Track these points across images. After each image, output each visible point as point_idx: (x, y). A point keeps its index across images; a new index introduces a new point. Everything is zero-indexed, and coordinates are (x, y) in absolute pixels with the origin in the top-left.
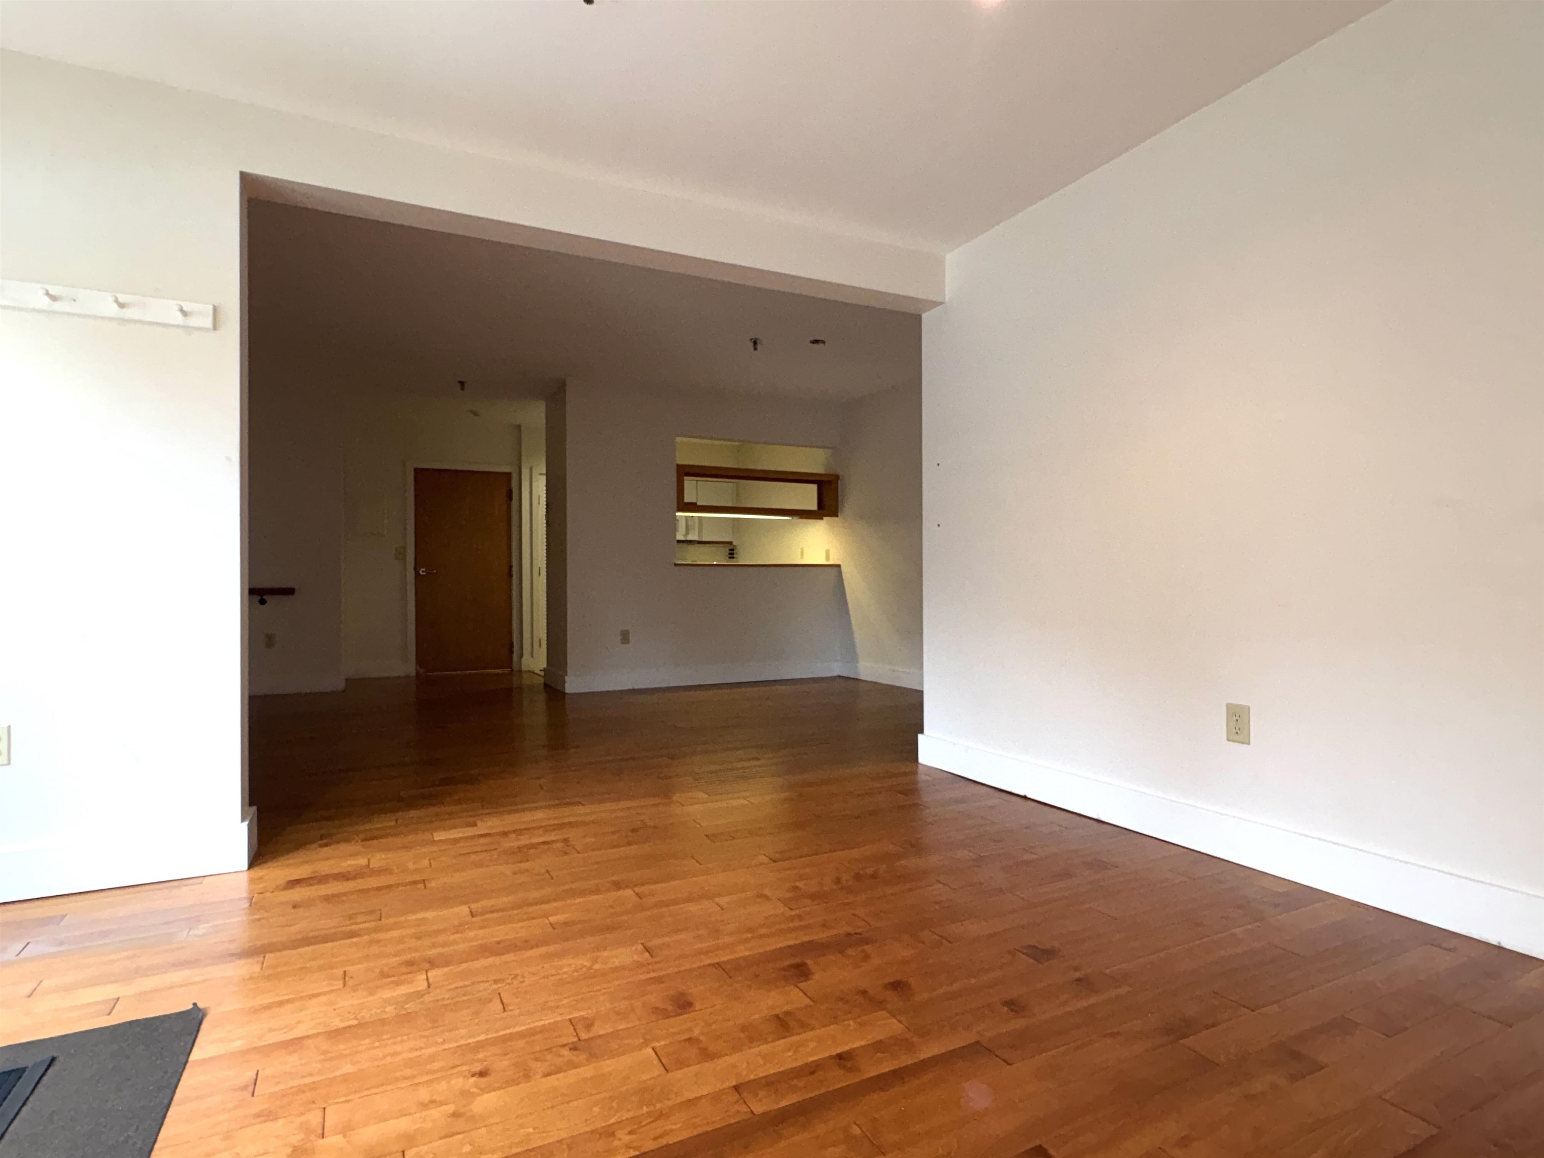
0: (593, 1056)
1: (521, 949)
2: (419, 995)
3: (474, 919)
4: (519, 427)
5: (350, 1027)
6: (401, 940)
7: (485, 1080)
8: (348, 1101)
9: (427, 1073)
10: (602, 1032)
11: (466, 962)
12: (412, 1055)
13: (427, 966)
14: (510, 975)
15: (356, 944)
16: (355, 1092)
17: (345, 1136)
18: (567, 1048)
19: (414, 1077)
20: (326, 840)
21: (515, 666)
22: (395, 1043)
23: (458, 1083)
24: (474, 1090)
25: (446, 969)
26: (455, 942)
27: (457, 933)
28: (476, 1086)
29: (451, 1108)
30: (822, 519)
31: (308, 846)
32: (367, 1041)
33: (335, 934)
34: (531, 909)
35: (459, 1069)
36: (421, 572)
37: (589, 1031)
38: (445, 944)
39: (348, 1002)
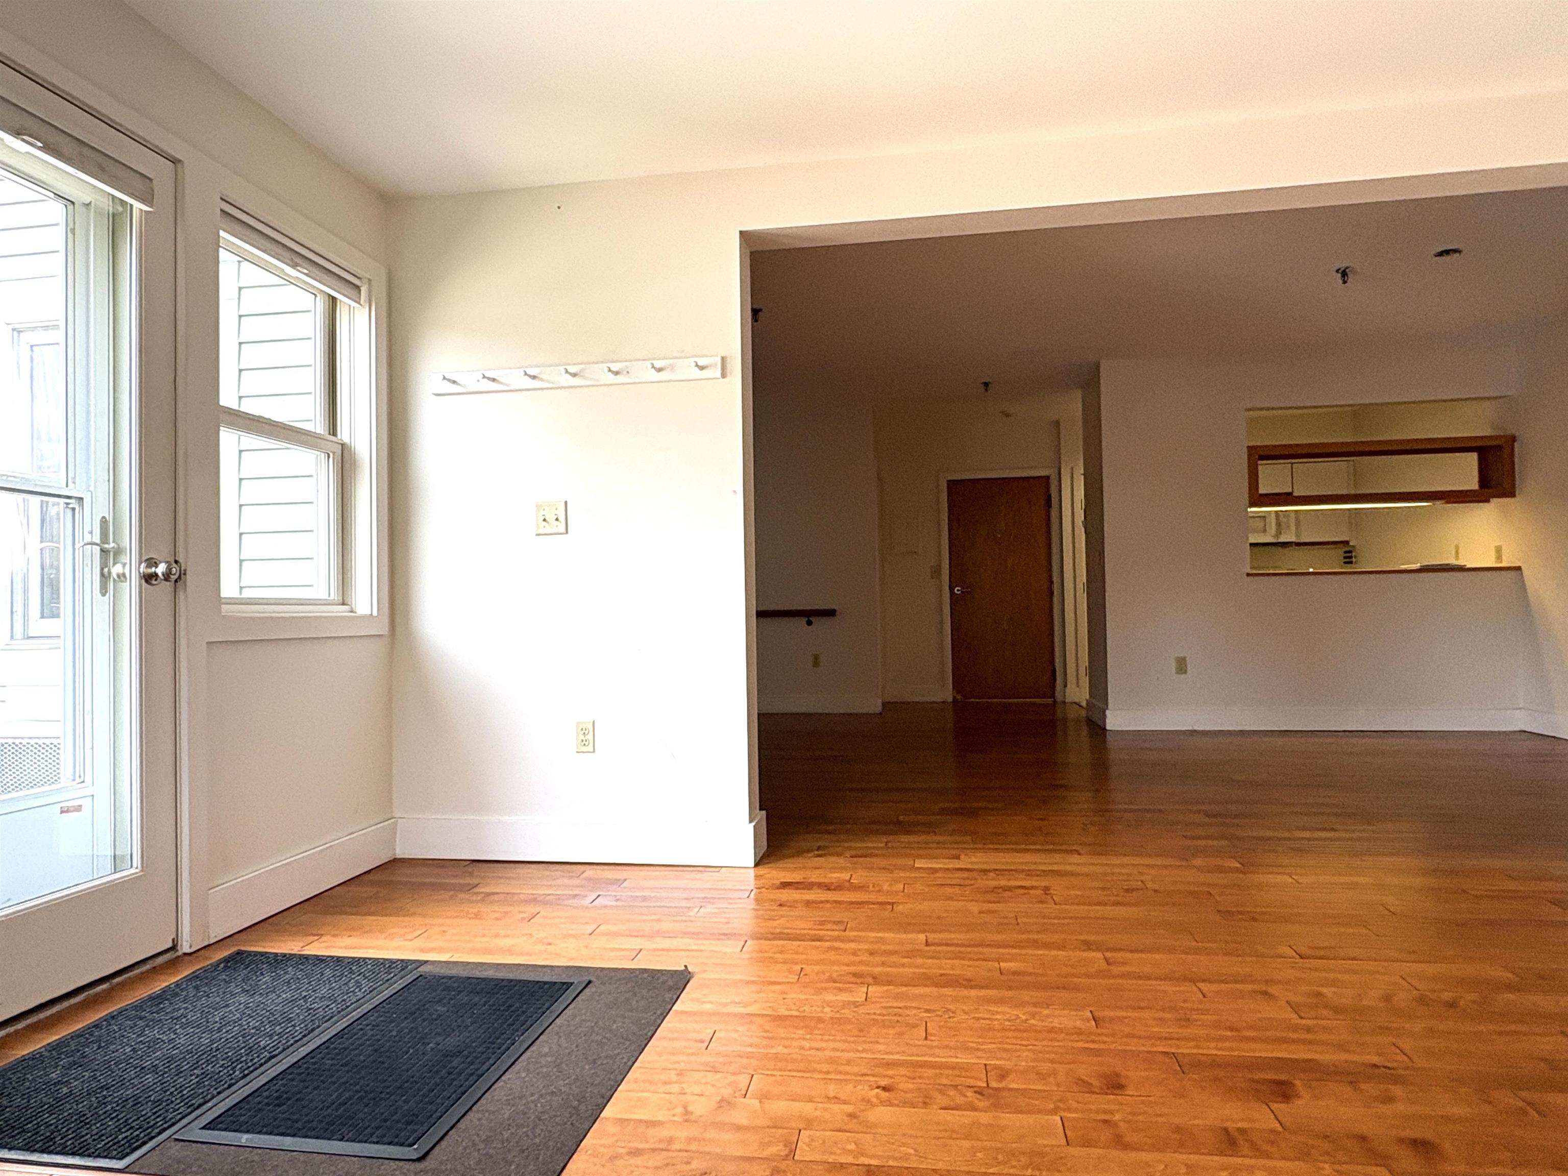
0: (997, 1106)
1: (961, 985)
2: (856, 1005)
3: (928, 948)
4: (1057, 423)
5: (791, 1016)
6: (854, 953)
7: (887, 1094)
8: (772, 1075)
9: (841, 1073)
10: (1013, 1086)
11: (906, 986)
12: (832, 1054)
13: (870, 980)
14: (942, 1008)
15: (817, 948)
16: (780, 1070)
17: (760, 1102)
18: (972, 1089)
19: (828, 1073)
20: (822, 851)
21: (1059, 697)
22: (822, 1040)
23: (864, 1091)
24: (874, 1100)
25: (886, 988)
26: (903, 965)
27: (908, 957)
28: (877, 1096)
29: (849, 1108)
30: (1487, 501)
31: (806, 855)
32: (801, 1032)
33: (805, 935)
34: (986, 950)
35: (867, 1078)
36: (956, 591)
37: (1000, 1082)
38: (895, 965)
39: (796, 995)
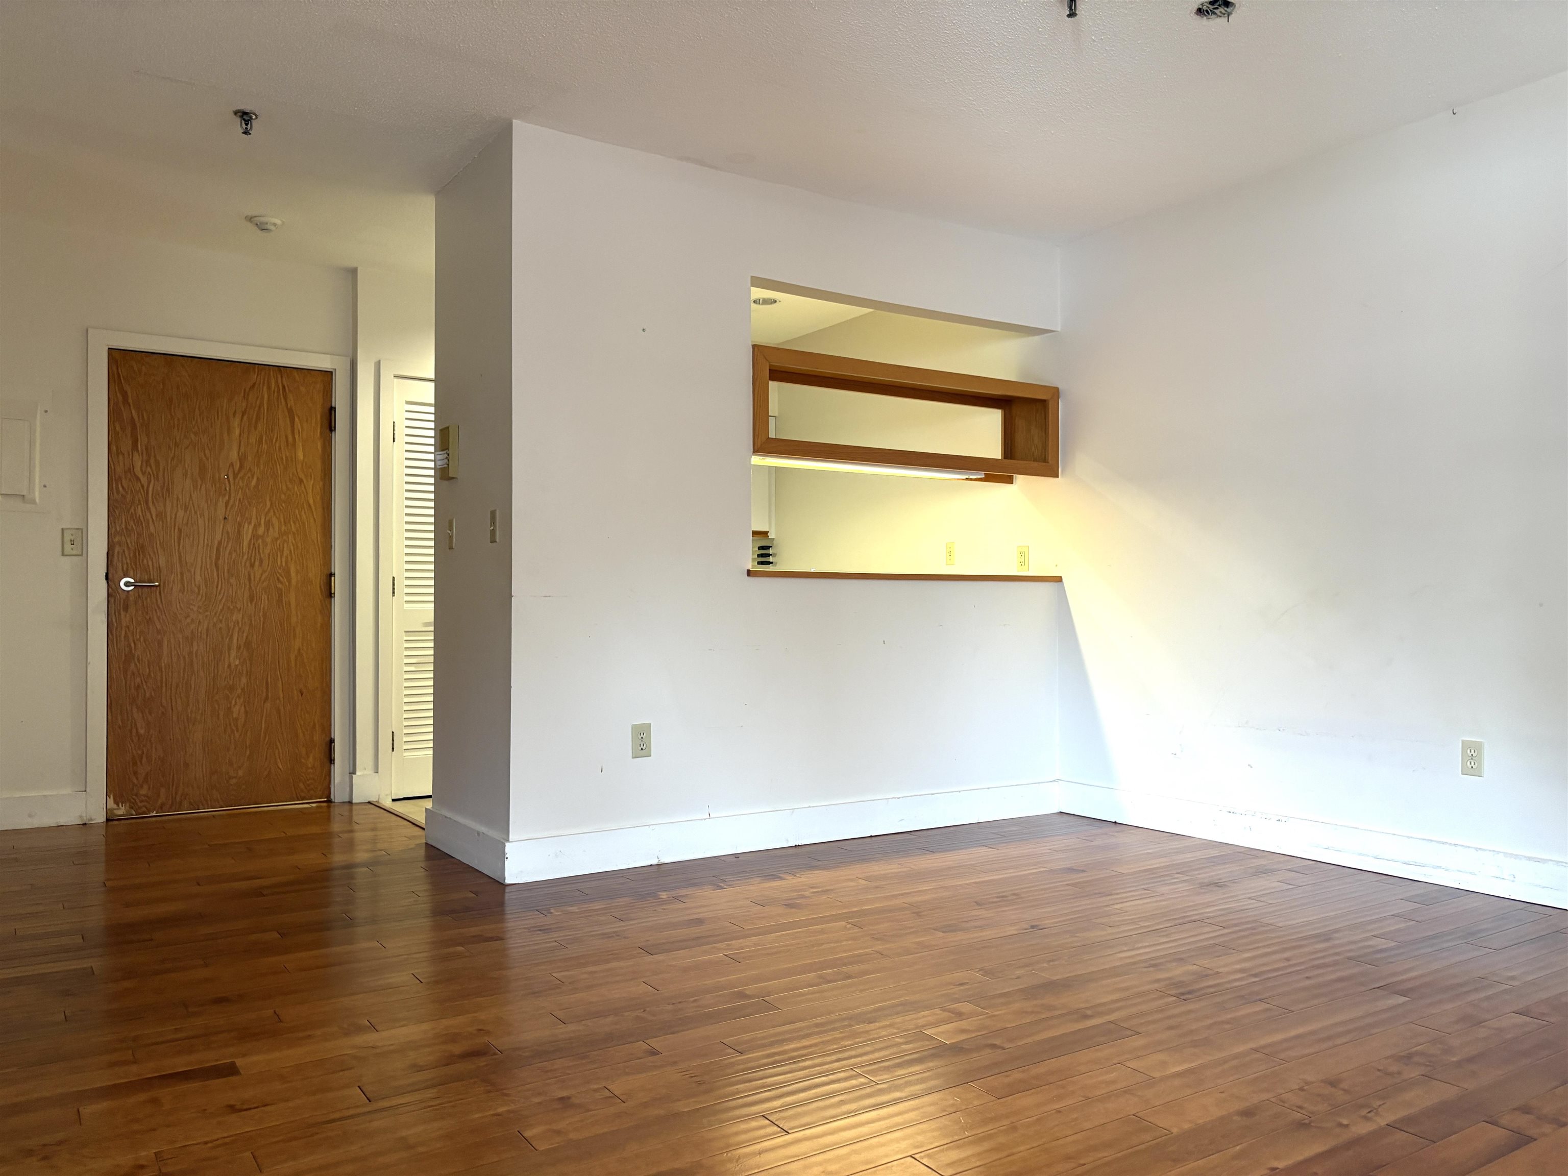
4: (354, 272)
21: (338, 795)
30: (1012, 479)
36: (122, 584)
